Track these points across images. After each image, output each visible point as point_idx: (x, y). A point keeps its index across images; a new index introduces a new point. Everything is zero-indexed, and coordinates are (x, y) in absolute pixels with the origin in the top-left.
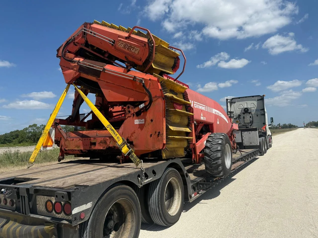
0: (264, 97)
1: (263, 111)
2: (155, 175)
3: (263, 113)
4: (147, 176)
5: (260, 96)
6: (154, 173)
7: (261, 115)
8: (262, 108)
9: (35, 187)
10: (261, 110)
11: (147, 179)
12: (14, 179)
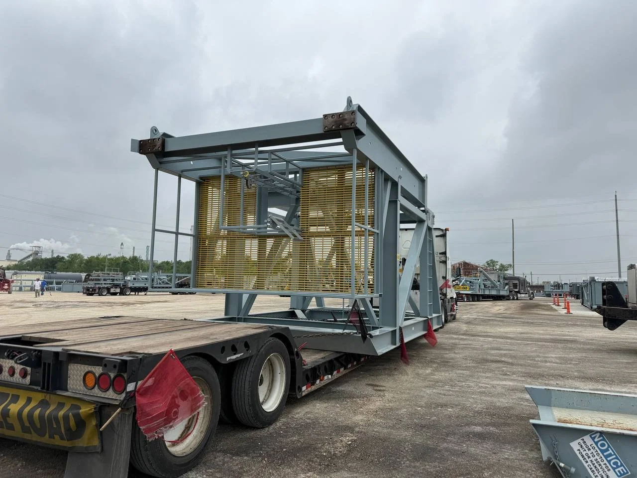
0: (447, 231)
1: (444, 255)
2: (247, 350)
3: (443, 259)
4: (234, 350)
5: (440, 229)
6: (247, 346)
7: (441, 262)
8: (444, 251)
9: (68, 350)
10: (440, 254)
11: (235, 354)
12: (21, 338)
